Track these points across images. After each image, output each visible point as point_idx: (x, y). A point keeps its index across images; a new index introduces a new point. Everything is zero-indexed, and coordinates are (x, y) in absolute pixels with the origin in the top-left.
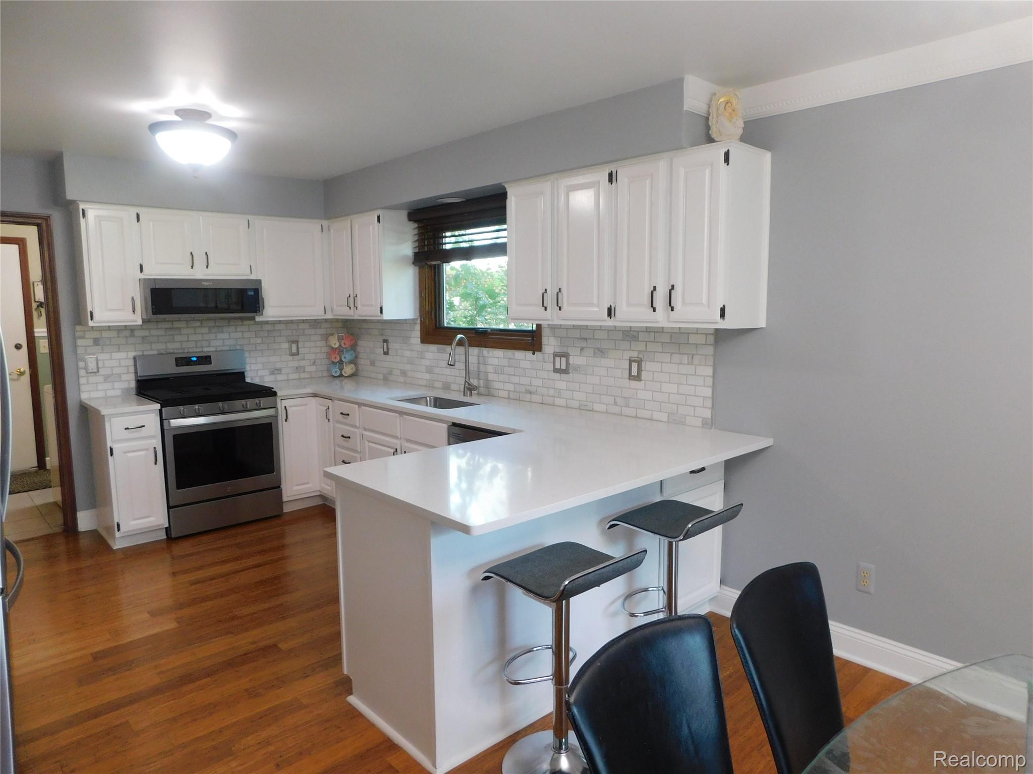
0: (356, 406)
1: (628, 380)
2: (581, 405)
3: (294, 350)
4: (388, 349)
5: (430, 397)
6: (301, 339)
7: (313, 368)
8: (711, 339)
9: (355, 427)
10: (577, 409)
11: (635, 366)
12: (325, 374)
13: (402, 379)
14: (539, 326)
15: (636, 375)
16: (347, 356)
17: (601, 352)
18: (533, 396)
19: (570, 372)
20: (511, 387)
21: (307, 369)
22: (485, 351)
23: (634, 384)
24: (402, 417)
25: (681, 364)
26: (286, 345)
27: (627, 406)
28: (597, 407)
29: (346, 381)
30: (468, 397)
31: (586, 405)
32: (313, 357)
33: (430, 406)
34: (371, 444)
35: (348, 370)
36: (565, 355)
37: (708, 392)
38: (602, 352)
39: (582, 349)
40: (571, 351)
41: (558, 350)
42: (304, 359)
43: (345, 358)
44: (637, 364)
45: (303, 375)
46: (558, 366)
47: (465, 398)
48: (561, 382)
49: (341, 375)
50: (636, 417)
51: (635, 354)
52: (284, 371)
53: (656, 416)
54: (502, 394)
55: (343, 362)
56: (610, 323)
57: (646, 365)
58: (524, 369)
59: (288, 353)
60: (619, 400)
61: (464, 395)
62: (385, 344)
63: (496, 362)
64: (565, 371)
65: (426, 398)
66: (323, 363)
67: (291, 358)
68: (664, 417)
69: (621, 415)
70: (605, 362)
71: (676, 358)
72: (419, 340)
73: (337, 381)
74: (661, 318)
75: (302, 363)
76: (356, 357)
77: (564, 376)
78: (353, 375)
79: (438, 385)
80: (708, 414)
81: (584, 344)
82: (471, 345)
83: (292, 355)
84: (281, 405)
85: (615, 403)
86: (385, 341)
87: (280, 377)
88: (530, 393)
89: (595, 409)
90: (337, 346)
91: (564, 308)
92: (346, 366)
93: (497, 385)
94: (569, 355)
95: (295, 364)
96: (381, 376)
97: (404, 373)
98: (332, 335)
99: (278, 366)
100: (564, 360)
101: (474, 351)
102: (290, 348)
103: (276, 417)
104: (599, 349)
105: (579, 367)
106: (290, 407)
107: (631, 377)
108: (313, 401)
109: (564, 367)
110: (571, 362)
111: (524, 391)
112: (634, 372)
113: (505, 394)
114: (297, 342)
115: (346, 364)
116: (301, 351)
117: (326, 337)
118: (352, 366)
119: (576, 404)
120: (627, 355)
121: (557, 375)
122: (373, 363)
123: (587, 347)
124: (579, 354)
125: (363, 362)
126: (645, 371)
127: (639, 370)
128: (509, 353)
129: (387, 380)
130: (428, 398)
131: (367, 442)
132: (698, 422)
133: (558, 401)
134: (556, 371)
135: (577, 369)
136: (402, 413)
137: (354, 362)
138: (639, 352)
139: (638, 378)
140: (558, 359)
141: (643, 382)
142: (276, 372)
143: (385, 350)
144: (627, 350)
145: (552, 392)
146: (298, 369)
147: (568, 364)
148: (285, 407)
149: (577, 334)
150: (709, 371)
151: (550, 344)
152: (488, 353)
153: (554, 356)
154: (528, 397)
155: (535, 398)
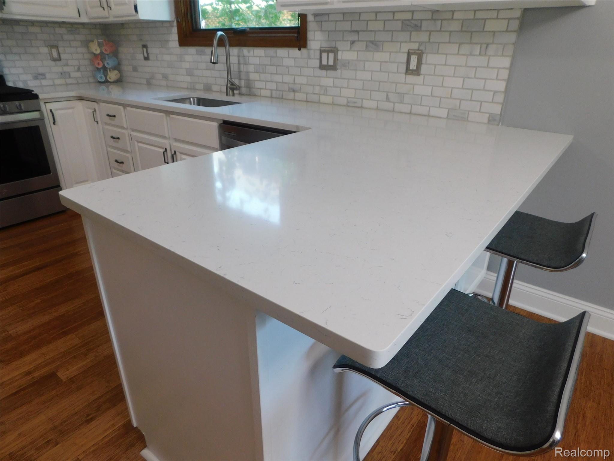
0: (121, 108)
1: (404, 75)
2: (348, 102)
3: (55, 55)
4: (148, 54)
5: (193, 98)
6: (60, 44)
7: (78, 74)
8: (516, 23)
9: (123, 128)
10: (344, 106)
11: (414, 59)
12: (91, 80)
13: (164, 83)
15: (415, 68)
16: (109, 62)
17: (374, 45)
18: (296, 94)
19: (338, 67)
20: (274, 86)
21: (73, 75)
22: (246, 51)
23: (411, 79)
24: (169, 116)
25: (471, 55)
26: (45, 50)
27: (402, 102)
28: (366, 104)
29: (111, 86)
30: (231, 97)
31: (355, 102)
32: (76, 63)
33: (194, 104)
34: (140, 145)
35: (113, 76)
36: (334, 51)
37: (501, 86)
38: (376, 45)
39: (353, 43)
40: (340, 45)
41: (325, 45)
42: (67, 65)
43: (108, 64)
44: (417, 57)
45: (69, 81)
46: (324, 62)
47: (229, 97)
48: (327, 79)
49: (106, 81)
50: (411, 113)
51: (415, 46)
52: (48, 76)
53: (434, 112)
54: (263, 92)
55: (107, 68)
57: (429, 59)
58: (287, 67)
59: (49, 58)
60: (392, 97)
61: (227, 95)
62: (145, 49)
63: (257, 61)
64: (333, 68)
65: (189, 98)
66: (88, 69)
67: (53, 63)
68: (443, 113)
69: (393, 111)
70: (379, 56)
71: (466, 49)
72: (177, 43)
73: (103, 87)
75: (66, 69)
76: (119, 64)
77: (331, 73)
78: (119, 81)
79: (200, 86)
80: (497, 109)
81: (354, 37)
82: (231, 45)
83: (54, 60)
84: (46, 108)
85: (388, 99)
86: (145, 46)
87: (44, 82)
88: (294, 91)
89: (364, 105)
90: (98, 52)
92: (110, 72)
93: (258, 85)
94: (338, 50)
95: (60, 69)
96: (144, 81)
97: (165, 77)
98: (92, 41)
99: (41, 70)
100: (331, 55)
101: (234, 51)
102: (51, 54)
103: (42, 119)
104: (372, 42)
105: (349, 63)
106: (56, 110)
107: (408, 71)
108: (80, 105)
109: (331, 63)
110: (339, 57)
111: (287, 89)
112: (413, 65)
113: (268, 93)
114: (57, 47)
115: (110, 70)
116: (63, 56)
117: (86, 44)
118: (116, 72)
119: (343, 101)
120: (406, 47)
121: (324, 72)
122: (135, 69)
123: (359, 41)
124: (349, 49)
125: (127, 68)
126: (426, 64)
127: (419, 63)
128: (271, 51)
129: (150, 84)
130: (192, 99)
131: (136, 143)
132: (485, 118)
133: (323, 99)
134: (322, 67)
135: (346, 65)
136: (168, 112)
137: (118, 67)
138: (421, 43)
139: (417, 72)
140: (324, 55)
141: (422, 77)
142: (40, 77)
143: (146, 55)
144: (406, 42)
145: (317, 89)
146: (63, 75)
147: (336, 59)
148: (51, 110)
149: (347, 26)
150: (506, 62)
151: (316, 39)
152: (249, 52)
153: (321, 51)
154: (291, 95)
155: (299, 96)
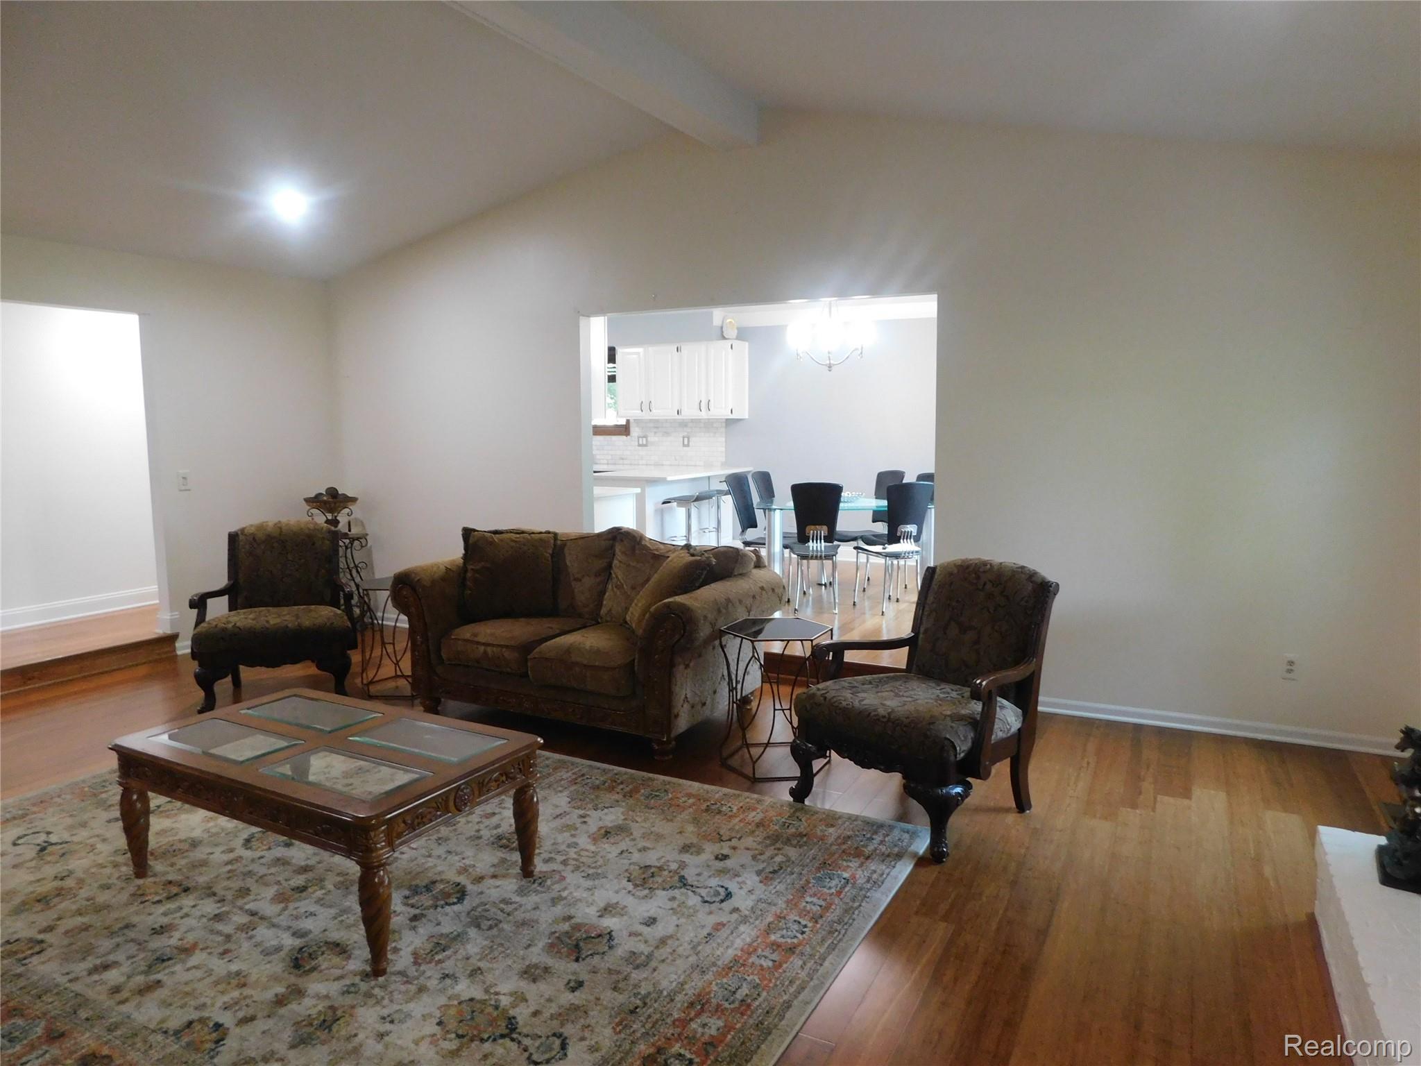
1: (682, 447)
8: (724, 425)
11: (686, 440)
14: (628, 421)
17: (667, 434)
19: (648, 445)
20: (609, 457)
23: (686, 449)
25: (710, 437)
27: (683, 460)
31: (659, 462)
36: (645, 437)
37: (724, 449)
39: (655, 433)
40: (649, 435)
41: (641, 434)
44: (687, 438)
46: (641, 443)
48: (643, 451)
51: (686, 434)
53: (698, 463)
54: (602, 461)
56: (678, 417)
57: (692, 439)
58: (618, 446)
60: (678, 458)
64: (646, 445)
68: (702, 463)
69: (679, 465)
70: (669, 439)
71: (707, 433)
74: (704, 415)
77: (644, 448)
80: (724, 460)
81: (655, 430)
85: (676, 460)
88: (623, 459)
91: (654, 411)
93: (599, 457)
94: (648, 437)
100: (644, 439)
104: (665, 432)
107: (684, 445)
109: (645, 443)
110: (649, 440)
111: (618, 458)
112: (686, 442)
113: (606, 462)
120: (682, 435)
121: (640, 448)
123: (658, 431)
124: (653, 436)
126: (691, 441)
127: (689, 441)
128: (607, 438)
132: (719, 464)
133: (641, 462)
134: (639, 445)
135: (653, 444)
138: (690, 432)
139: (688, 445)
140: (640, 439)
141: (690, 447)
144: (681, 432)
145: (637, 457)
147: (647, 441)
149: (652, 425)
150: (724, 439)
151: (635, 431)
153: (639, 437)
154: (621, 462)
155: (625, 462)
